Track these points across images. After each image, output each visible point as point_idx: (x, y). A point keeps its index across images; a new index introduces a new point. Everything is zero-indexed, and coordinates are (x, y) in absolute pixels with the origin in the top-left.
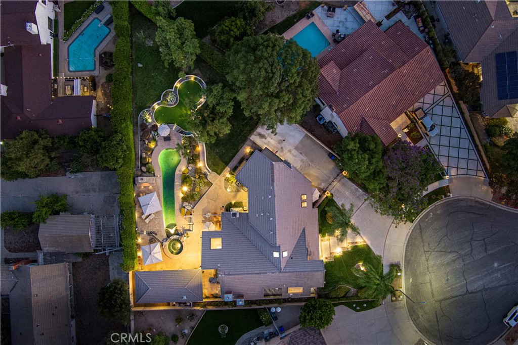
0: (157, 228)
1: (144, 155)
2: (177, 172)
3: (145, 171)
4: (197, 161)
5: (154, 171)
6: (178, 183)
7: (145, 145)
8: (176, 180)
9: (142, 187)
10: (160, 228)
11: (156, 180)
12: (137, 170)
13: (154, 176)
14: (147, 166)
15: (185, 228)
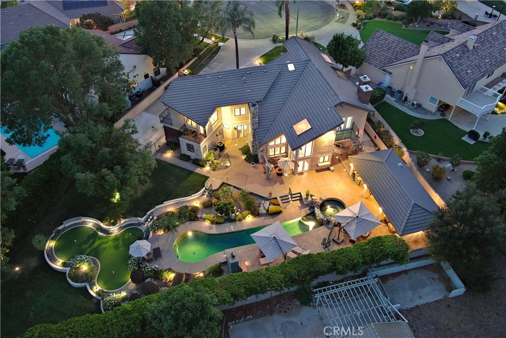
0: (314, 240)
2: (215, 230)
4: (191, 208)
13: (226, 261)
15: (300, 205)
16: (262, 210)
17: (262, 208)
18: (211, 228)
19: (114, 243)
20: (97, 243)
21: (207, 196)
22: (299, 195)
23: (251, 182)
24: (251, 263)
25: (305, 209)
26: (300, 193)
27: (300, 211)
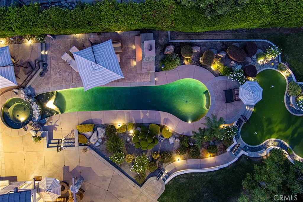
0: (53, 77)
1: (196, 50)
2: (163, 115)
3: (167, 52)
4: (186, 155)
5: (166, 69)
6: (142, 117)
7: (215, 52)
8: (148, 113)
9: (134, 47)
10: (55, 82)
11: (147, 74)
12: (167, 36)
13: (156, 71)
14: (175, 56)
15: (54, 131)
16: (101, 132)
17: (101, 135)
18: (167, 120)
19: (273, 128)
20: (289, 132)
21: (164, 171)
22: (50, 145)
23: (104, 179)
24: (130, 63)
25: (50, 124)
26: (48, 147)
27: (57, 123)
